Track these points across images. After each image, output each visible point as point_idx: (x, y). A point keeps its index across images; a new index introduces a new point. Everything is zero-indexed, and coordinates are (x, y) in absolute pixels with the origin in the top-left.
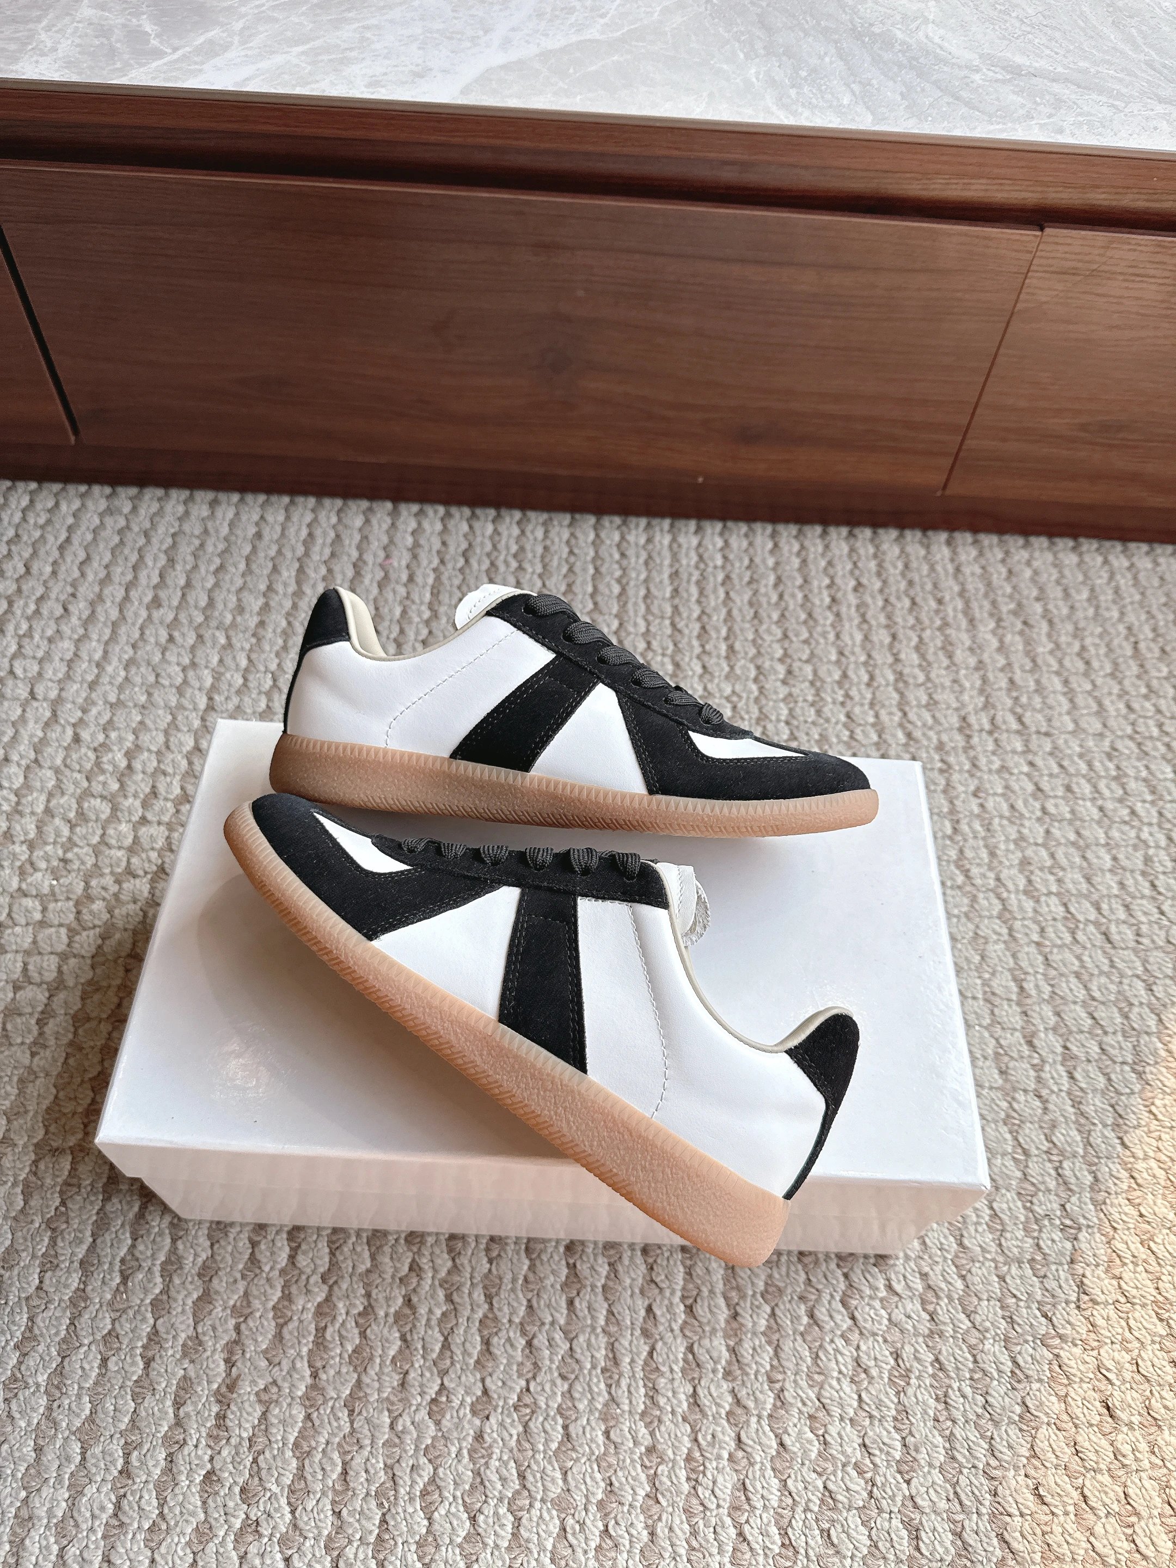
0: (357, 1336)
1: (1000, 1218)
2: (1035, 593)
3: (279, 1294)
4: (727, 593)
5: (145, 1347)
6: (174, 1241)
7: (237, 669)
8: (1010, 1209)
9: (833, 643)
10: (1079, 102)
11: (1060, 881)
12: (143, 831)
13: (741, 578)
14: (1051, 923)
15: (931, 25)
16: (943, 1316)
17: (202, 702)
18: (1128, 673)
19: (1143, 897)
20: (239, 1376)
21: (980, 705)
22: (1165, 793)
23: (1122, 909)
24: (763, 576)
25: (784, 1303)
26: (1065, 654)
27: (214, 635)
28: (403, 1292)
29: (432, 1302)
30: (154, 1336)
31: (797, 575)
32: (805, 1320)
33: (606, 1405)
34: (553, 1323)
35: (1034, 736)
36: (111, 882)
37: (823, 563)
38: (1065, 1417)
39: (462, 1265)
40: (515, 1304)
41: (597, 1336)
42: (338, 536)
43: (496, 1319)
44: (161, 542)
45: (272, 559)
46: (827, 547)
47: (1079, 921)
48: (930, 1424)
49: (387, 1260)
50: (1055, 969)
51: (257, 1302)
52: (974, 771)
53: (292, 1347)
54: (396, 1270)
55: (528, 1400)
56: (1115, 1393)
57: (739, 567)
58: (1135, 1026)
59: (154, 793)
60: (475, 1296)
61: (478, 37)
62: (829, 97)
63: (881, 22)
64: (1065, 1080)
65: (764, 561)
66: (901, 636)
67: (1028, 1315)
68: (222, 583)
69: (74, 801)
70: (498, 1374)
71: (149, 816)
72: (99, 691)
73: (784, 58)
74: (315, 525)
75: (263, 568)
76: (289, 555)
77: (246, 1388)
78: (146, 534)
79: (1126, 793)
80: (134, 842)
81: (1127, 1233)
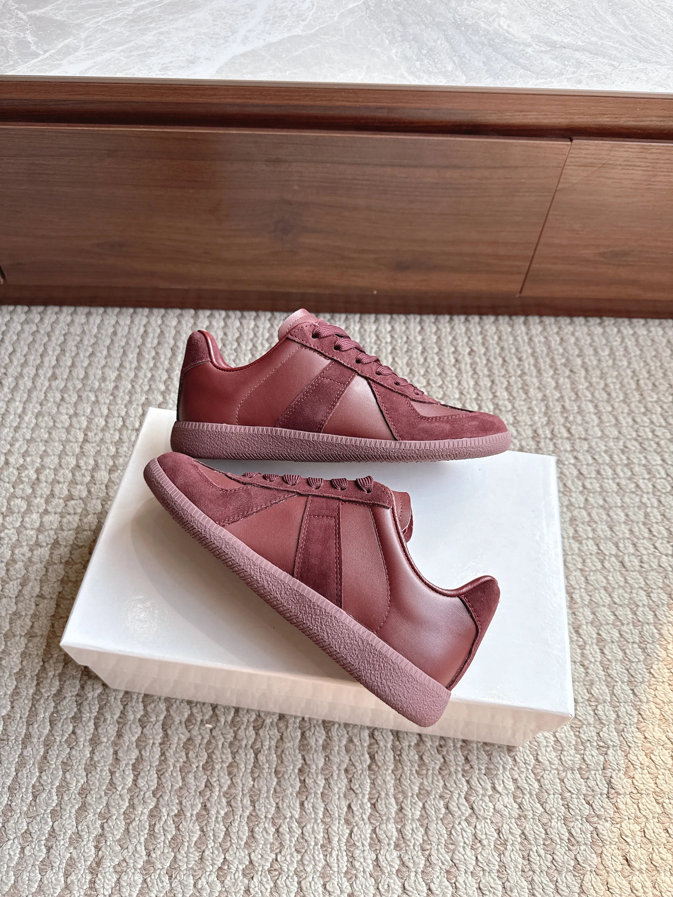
0: (174, 829)
1: (560, 743)
2: (577, 352)
3: (127, 804)
4: (394, 359)
5: (47, 840)
6: (64, 773)
7: (102, 416)
8: (566, 737)
9: (457, 387)
10: (591, 63)
11: (594, 530)
12: (46, 518)
13: (402, 350)
14: (589, 556)
15: (502, 18)
16: (526, 806)
17: (81, 437)
18: (633, 400)
19: (644, 538)
20: (103, 856)
21: (545, 422)
22: (656, 473)
23: (631, 546)
24: (415, 347)
25: (430, 800)
26: (595, 389)
27: (88, 396)
28: (201, 801)
29: (219, 806)
30: (53, 833)
31: (435, 346)
32: (443, 810)
33: (323, 868)
34: (291, 817)
35: (578, 441)
36: (27, 550)
37: (450, 338)
38: (601, 867)
39: (237, 783)
40: (269, 806)
41: (318, 824)
42: (162, 332)
43: (257, 816)
44: (57, 340)
45: (123, 347)
46: (452, 328)
47: (605, 555)
48: (519, 873)
49: (192, 781)
50: (592, 585)
51: (114, 810)
53: (135, 837)
55: (276, 866)
56: (631, 850)
57: (400, 342)
58: (641, 619)
59: (52, 495)
60: (245, 801)
61: (228, 37)
62: (439, 66)
63: (472, 17)
64: (599, 655)
65: (415, 338)
66: (497, 381)
67: (577, 803)
68: (93, 364)
69: (5, 501)
70: (259, 851)
71: (49, 509)
72: (20, 433)
73: (413, 43)
74: (148, 325)
75: (117, 353)
76: (133, 345)
77: (107, 864)
79: (633, 474)
80: (40, 526)
81: (637, 749)
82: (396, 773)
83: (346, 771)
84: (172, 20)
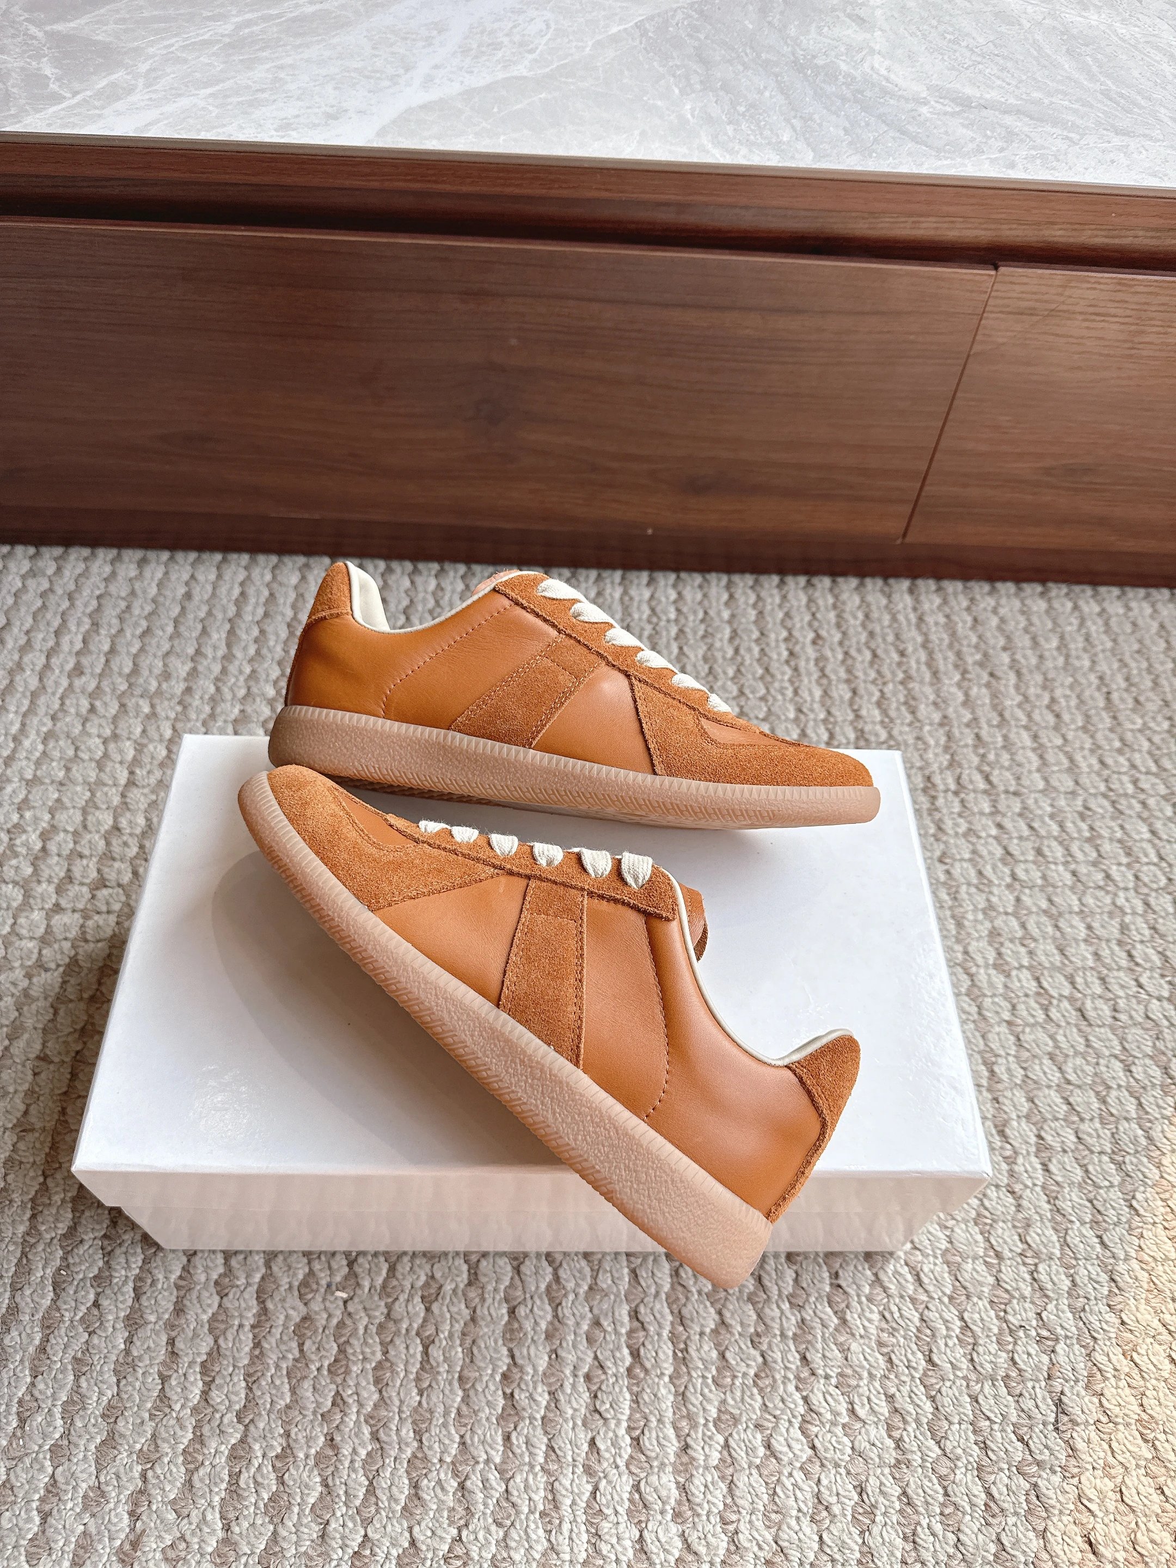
0: (274, 1482)
1: (972, 1331)
2: (1002, 642)
3: (190, 1436)
4: (681, 648)
5: (42, 1500)
6: (77, 1378)
7: (161, 741)
8: (982, 1320)
9: (791, 700)
10: (1032, 135)
11: (1031, 953)
12: (57, 920)
13: (695, 633)
14: (1023, 999)
15: (876, 57)
16: (910, 1444)
17: (123, 777)
18: (1101, 726)
19: (1120, 968)
20: (144, 1531)
21: (945, 763)
22: (1141, 855)
23: (1097, 981)
24: (718, 629)
25: (738, 1433)
26: (1034, 707)
27: (138, 705)
28: (325, 1431)
29: (356, 1441)
30: (53, 1488)
31: (753, 628)
32: (761, 1451)
33: (544, 1554)
34: (487, 1461)
35: (1003, 796)
36: (21, 976)
37: (781, 615)
38: (1045, 1556)
39: (390, 1398)
40: (447, 1442)
41: (536, 1475)
42: (272, 594)
43: (426, 1458)
44: (86, 606)
45: (202, 621)
46: (784, 597)
47: (1052, 997)
49: (309, 1394)
50: (1028, 1050)
51: (166, 1445)
52: (940, 835)
53: (203, 1496)
54: (318, 1404)
55: (459, 1551)
56: (1097, 1526)
57: (693, 620)
58: (1114, 1111)
59: (69, 878)
60: (404, 1432)
61: (398, 76)
62: (767, 133)
63: (825, 54)
64: (1039, 1174)
65: (719, 613)
66: (861, 691)
67: (1003, 1440)
68: (147, 648)
70: (427, 1522)
71: (63, 903)
72: (14, 768)
73: (721, 93)
74: (248, 583)
75: (191, 630)
76: (220, 616)
77: (151, 1544)
78: (70, 597)
79: (1100, 855)
80: (46, 932)
81: (1108, 1343)
82: (677, 1382)
83: (588, 1378)
84: (300, 46)
